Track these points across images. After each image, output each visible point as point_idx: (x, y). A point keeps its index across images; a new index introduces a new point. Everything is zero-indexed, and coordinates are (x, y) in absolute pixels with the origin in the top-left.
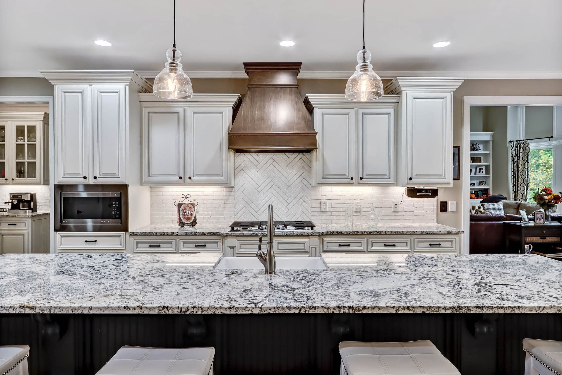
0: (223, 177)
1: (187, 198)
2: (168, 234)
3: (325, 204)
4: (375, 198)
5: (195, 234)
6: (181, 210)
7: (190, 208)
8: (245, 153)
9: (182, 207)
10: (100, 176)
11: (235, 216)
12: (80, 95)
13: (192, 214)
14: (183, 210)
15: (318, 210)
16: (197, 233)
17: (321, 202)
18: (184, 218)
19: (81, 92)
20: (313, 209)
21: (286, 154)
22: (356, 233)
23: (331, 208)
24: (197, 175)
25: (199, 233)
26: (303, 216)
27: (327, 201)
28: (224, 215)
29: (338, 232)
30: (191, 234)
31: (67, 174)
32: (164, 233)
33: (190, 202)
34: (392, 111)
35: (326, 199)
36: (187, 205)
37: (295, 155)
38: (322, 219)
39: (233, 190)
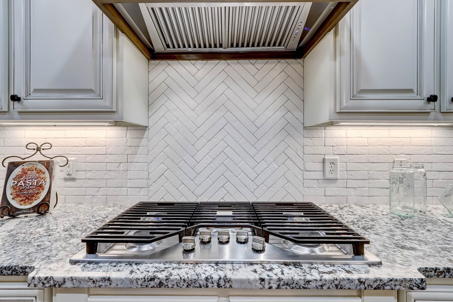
0: (100, 95)
1: (42, 151)
3: (333, 163)
4: (438, 153)
6: (13, 175)
7: (40, 172)
8: (170, 62)
9: (18, 171)
11: (148, 188)
13: (41, 186)
14: (19, 177)
15: (319, 175)
17: (324, 159)
18: (18, 196)
20: (307, 175)
23: (346, 172)
24: (36, 91)
26: (287, 189)
27: (337, 157)
28: (127, 185)
33: (49, 159)
35: (335, 153)
36: (30, 166)
37: (272, 63)
38: (327, 194)
39: (146, 135)
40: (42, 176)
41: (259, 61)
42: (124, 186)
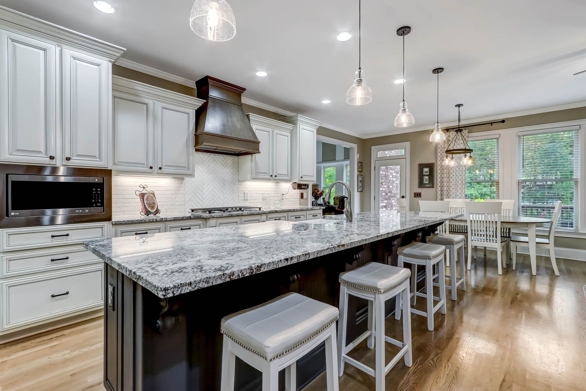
0: (189, 169)
1: (145, 188)
2: (156, 221)
3: (247, 194)
5: (182, 218)
6: (145, 199)
7: (152, 197)
9: (145, 197)
10: (74, 158)
11: (185, 205)
12: (42, 52)
13: (154, 203)
14: (147, 199)
15: (243, 198)
16: (184, 217)
17: (244, 193)
18: (149, 207)
19: (44, 50)
20: (240, 198)
21: (223, 155)
22: (284, 211)
23: (250, 197)
24: (166, 166)
25: (185, 217)
27: (248, 192)
29: (275, 211)
30: (179, 219)
31: (19, 150)
32: (153, 220)
33: (150, 192)
34: (289, 135)
35: (247, 190)
36: (148, 195)
37: (229, 157)
38: (245, 205)
40: (154, 199)
41: (225, 155)
42: (174, 204)
